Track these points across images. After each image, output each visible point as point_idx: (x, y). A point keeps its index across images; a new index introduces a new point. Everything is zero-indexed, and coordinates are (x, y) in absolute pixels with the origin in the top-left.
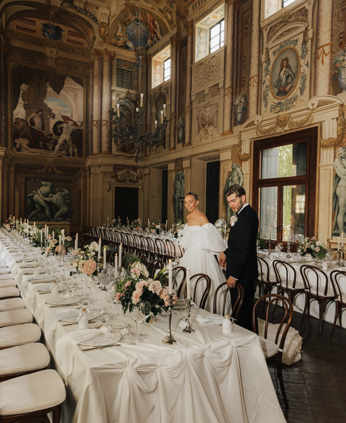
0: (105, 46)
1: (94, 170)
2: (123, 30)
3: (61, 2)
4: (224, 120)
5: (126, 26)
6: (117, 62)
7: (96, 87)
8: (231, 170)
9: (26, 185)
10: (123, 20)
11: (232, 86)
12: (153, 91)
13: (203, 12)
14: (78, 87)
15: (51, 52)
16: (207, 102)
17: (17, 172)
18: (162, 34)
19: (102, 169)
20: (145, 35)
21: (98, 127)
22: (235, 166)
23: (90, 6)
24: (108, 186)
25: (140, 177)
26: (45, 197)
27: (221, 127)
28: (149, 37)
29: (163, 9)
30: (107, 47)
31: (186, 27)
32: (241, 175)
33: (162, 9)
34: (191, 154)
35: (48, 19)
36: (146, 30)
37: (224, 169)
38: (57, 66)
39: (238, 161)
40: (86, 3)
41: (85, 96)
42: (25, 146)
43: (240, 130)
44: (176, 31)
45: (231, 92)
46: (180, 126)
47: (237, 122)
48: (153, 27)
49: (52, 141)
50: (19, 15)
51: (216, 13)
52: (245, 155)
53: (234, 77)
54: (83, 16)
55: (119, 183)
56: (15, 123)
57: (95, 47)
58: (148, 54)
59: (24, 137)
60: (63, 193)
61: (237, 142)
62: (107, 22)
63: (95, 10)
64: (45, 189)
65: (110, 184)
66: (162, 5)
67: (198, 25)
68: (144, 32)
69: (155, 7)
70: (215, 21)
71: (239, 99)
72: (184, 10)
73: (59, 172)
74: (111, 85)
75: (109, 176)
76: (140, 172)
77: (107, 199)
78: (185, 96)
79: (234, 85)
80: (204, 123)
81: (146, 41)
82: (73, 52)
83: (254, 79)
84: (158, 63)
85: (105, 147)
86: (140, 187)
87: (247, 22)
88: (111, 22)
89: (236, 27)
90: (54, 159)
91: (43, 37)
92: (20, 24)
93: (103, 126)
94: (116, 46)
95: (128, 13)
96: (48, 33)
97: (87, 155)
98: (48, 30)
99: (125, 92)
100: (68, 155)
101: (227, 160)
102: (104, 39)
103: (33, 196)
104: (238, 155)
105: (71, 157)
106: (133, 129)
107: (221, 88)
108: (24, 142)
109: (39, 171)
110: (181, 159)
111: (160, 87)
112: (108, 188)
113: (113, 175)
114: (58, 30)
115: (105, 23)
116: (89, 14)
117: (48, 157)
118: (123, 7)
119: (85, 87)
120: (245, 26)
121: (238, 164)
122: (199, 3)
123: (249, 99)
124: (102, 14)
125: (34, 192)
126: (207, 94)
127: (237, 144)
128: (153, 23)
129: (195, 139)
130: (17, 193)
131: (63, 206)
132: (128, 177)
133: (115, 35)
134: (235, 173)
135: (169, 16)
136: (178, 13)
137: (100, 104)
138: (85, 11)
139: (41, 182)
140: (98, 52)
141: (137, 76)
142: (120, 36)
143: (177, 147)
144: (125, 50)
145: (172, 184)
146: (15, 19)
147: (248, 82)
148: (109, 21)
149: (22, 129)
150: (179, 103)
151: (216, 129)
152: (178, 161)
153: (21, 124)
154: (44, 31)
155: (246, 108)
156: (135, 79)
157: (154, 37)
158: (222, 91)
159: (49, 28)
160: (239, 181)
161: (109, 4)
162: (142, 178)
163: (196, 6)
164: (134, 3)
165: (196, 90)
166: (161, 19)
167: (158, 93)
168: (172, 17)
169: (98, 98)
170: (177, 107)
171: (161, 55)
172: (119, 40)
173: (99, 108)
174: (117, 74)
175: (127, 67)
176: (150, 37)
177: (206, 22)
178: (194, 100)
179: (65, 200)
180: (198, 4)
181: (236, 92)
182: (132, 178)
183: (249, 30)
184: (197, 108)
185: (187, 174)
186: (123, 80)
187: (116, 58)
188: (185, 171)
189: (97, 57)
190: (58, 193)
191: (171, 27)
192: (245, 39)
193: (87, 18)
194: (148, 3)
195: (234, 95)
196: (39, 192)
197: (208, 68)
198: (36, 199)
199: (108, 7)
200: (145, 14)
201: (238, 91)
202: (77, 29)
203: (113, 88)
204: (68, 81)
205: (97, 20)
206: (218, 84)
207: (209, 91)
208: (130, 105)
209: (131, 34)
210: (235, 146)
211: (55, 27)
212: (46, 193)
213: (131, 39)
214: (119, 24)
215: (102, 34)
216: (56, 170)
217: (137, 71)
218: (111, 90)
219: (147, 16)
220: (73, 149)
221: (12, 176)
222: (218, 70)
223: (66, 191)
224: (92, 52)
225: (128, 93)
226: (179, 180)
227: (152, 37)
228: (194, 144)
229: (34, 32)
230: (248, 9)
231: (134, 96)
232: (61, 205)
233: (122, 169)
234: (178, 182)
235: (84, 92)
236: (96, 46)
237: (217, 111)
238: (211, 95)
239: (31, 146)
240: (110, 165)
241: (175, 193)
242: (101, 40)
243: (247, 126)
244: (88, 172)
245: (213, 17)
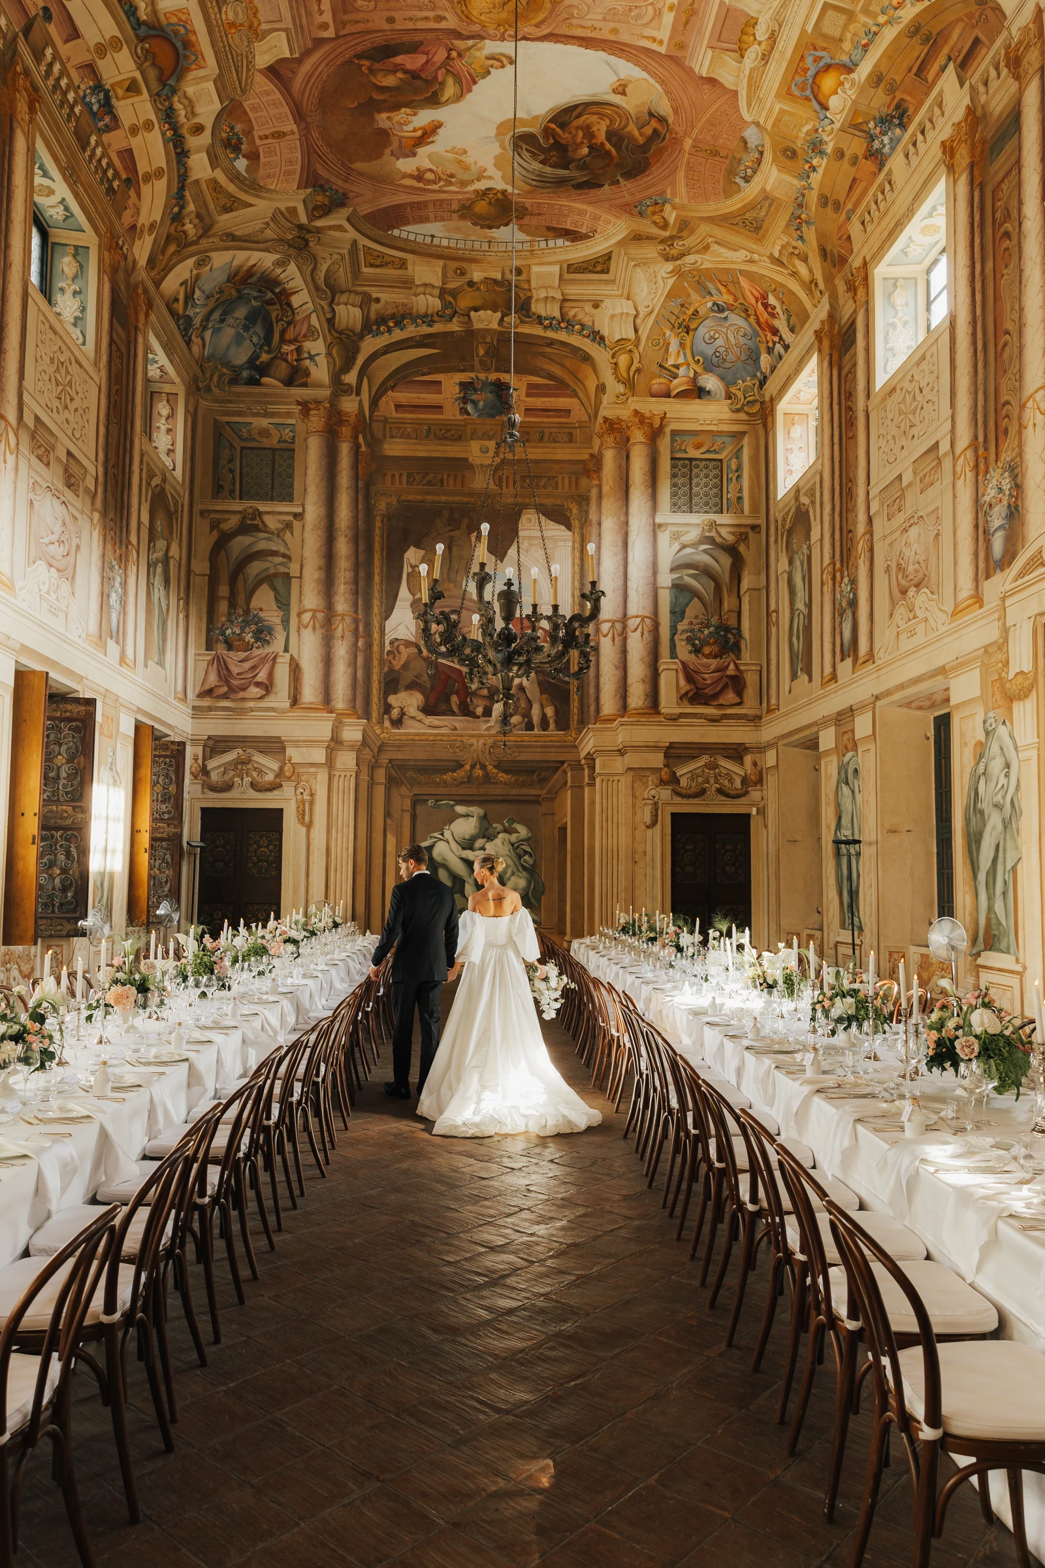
0: (636, 403)
1: (603, 766)
2: (682, 345)
3: (499, 315)
4: (955, 564)
5: (691, 333)
6: (673, 441)
7: (609, 524)
8: (982, 738)
9: (414, 817)
10: (678, 317)
11: (974, 444)
12: (781, 505)
13: (891, 226)
14: (556, 531)
15: (479, 452)
16: (909, 512)
17: (392, 782)
18: (792, 330)
19: (631, 760)
20: (749, 343)
21: (617, 638)
22: (992, 720)
23: (574, 304)
24: (648, 810)
25: (753, 777)
26: (464, 849)
27: (948, 589)
28: (763, 348)
29: (780, 252)
30: (641, 407)
31: (852, 288)
32: (1011, 753)
33: (777, 255)
34: (875, 693)
35: (472, 369)
36: (749, 331)
37: (962, 735)
38: (500, 486)
39: (1001, 703)
40: (565, 300)
41: (577, 554)
42: (412, 711)
43: (1003, 590)
44: (827, 307)
45: (972, 464)
46: (844, 604)
47: (992, 563)
48: (766, 315)
49: (485, 692)
50: (401, 377)
51: (930, 215)
52: (1020, 679)
53: (980, 408)
54: (562, 336)
55: (685, 801)
56: (389, 653)
57: (603, 413)
58: (767, 399)
59: (412, 686)
60: (514, 837)
61: (992, 633)
62: (631, 335)
63: (594, 311)
64: (465, 827)
65: (656, 804)
66: (774, 244)
67: (881, 272)
68: (745, 335)
69: (756, 257)
70: (937, 243)
71: (994, 482)
72: (840, 239)
73: (503, 777)
74: (654, 508)
75: (652, 779)
76: (755, 764)
77: (645, 852)
78: (855, 505)
79: (981, 438)
80: (903, 582)
81: (757, 361)
82: (541, 440)
83: (1034, 401)
84: (796, 418)
85: (637, 696)
86: (754, 811)
87: (1007, 216)
88: (644, 333)
89: (977, 241)
90: (490, 741)
91: (461, 418)
92: (402, 396)
93: (629, 633)
94: (668, 395)
95: (689, 295)
96: (474, 403)
97: (583, 722)
98: (474, 397)
99: (698, 525)
100: (530, 726)
101: (969, 702)
102: (630, 384)
103: (431, 848)
104: (1000, 678)
105: (536, 731)
106: (728, 630)
107: (945, 455)
108: (409, 701)
109: (448, 777)
110: (850, 712)
111: (796, 490)
112: (648, 819)
113: (665, 777)
114: (501, 389)
115: (628, 340)
116: (577, 327)
117: (473, 736)
118: (671, 282)
119: (577, 530)
120: (1002, 230)
121: (1000, 713)
122: (876, 203)
123: (1023, 476)
124: (613, 316)
125: (436, 835)
126: (910, 485)
127: (996, 642)
128: (763, 304)
129: (884, 636)
130: (391, 840)
131: (513, 874)
132: (712, 781)
133: (661, 366)
134: (995, 748)
135: (802, 269)
136: (824, 253)
137: (621, 569)
138: (566, 322)
139: (453, 806)
140: (612, 426)
141: (737, 471)
142: (677, 367)
143: (839, 673)
144: (698, 401)
145: (832, 797)
146: (393, 388)
147: (1020, 418)
148: (636, 331)
149: (405, 666)
150: (841, 529)
151: (935, 597)
152: (844, 718)
153: (405, 653)
154: (465, 400)
155: (1016, 507)
156: (729, 480)
157: (774, 343)
158: (947, 464)
159: (475, 390)
160: (1007, 776)
161: (626, 287)
162: (760, 781)
163: (869, 213)
164: (696, 262)
165: (881, 476)
166: (782, 285)
167: (793, 510)
168: (811, 271)
169: (616, 555)
170: (837, 544)
171: (800, 391)
172: (675, 376)
173: (620, 582)
174: (674, 476)
175: (703, 450)
176: (764, 345)
177: (906, 254)
178: (877, 513)
179: (520, 857)
180: (873, 206)
181: (986, 458)
182: (726, 783)
183: (1015, 242)
184: (885, 537)
185: (867, 760)
186: (691, 489)
187: (668, 430)
188: (860, 750)
189: (610, 440)
190: (500, 836)
191: (813, 297)
192: (1005, 272)
193: (575, 340)
194: (735, 250)
195: (980, 470)
196: (447, 834)
197: (909, 398)
198: (439, 855)
199: (625, 294)
200: (736, 283)
201: (992, 457)
202: (550, 376)
203: (659, 519)
204: (530, 520)
205: (602, 338)
206: (936, 446)
207: (915, 473)
208: (717, 561)
209: (709, 351)
210: (990, 650)
211: (492, 384)
212: (467, 837)
213: (709, 366)
214: (668, 333)
215: (625, 374)
216: (495, 771)
217: (738, 454)
218: (654, 524)
219: (741, 289)
220: (542, 707)
221: (380, 793)
222: (935, 399)
223: (523, 831)
224: (597, 428)
225: (713, 525)
226: (847, 783)
227: (770, 345)
228: (881, 656)
229: (439, 408)
230: (1011, 170)
231: (729, 529)
232: (509, 872)
233: (693, 758)
234: (845, 789)
235: (574, 542)
236: (608, 410)
237: (937, 535)
238: (918, 487)
239: (429, 709)
240: (655, 748)
241: (839, 826)
242: (621, 388)
243: (1021, 575)
244: (586, 771)
245: (924, 231)
